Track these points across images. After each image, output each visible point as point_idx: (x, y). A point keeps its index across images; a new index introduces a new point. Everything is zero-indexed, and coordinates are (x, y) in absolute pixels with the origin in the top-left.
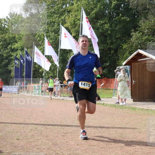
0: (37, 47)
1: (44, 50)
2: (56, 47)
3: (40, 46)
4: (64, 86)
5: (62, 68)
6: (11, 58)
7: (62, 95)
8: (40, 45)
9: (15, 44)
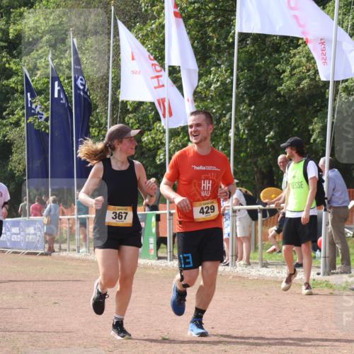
0: (130, 28)
1: (163, 42)
2: (221, 25)
3: (145, 23)
4: (264, 216)
5: (249, 126)
6: (8, 86)
7: (255, 257)
8: (145, 18)
9: (21, 15)
